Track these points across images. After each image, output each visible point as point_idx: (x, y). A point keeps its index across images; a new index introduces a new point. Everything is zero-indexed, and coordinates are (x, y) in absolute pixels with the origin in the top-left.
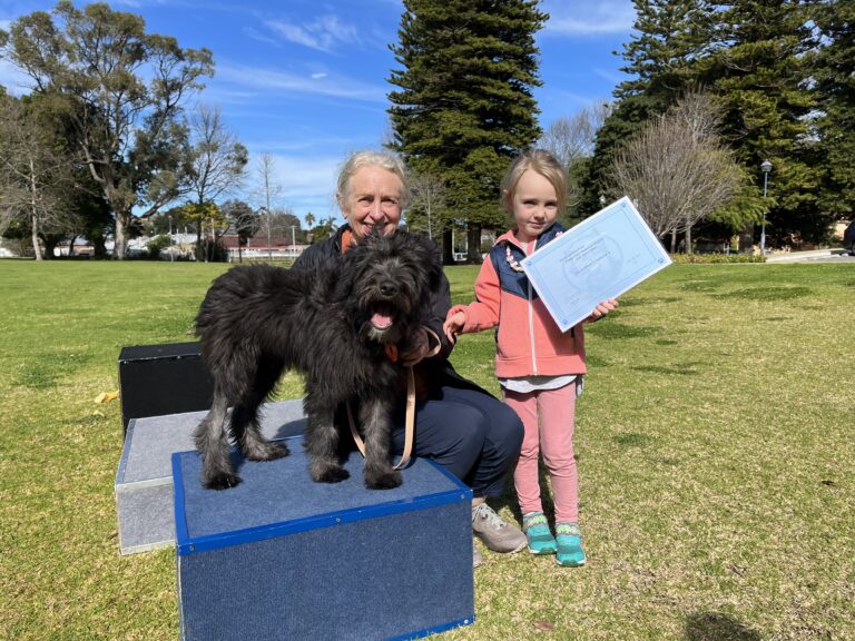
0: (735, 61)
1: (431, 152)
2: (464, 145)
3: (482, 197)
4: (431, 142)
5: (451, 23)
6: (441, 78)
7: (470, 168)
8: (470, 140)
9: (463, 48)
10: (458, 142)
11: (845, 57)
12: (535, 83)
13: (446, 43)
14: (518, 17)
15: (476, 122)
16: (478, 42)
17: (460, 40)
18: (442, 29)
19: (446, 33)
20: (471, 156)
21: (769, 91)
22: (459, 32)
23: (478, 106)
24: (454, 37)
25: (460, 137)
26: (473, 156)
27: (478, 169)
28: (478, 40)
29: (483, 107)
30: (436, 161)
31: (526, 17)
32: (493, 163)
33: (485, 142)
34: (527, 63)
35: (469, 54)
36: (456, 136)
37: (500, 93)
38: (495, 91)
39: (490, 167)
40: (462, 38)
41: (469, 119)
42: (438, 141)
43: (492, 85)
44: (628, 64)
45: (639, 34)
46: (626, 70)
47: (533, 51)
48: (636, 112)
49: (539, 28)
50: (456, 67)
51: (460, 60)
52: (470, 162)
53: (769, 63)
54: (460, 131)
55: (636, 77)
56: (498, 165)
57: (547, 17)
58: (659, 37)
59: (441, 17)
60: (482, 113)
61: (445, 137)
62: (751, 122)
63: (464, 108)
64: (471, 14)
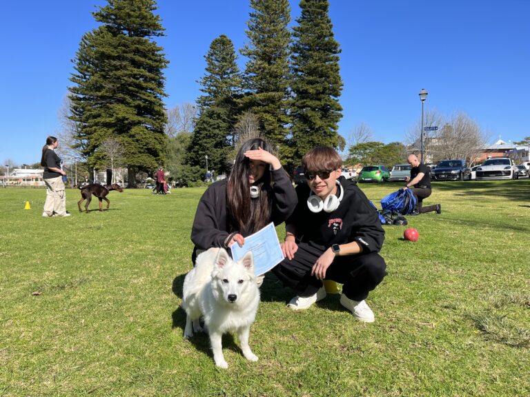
0: (260, 100)
1: (107, 125)
2: (129, 124)
3: (140, 152)
4: (108, 120)
5: (119, 58)
6: (113, 86)
7: (133, 136)
8: (133, 121)
9: (127, 72)
10: (126, 122)
11: (302, 103)
12: (165, 95)
13: (117, 68)
14: (155, 61)
15: (135, 112)
16: (136, 71)
17: (125, 68)
18: (114, 60)
19: (117, 63)
20: (133, 130)
21: (273, 114)
22: (124, 63)
23: (136, 104)
24: (121, 65)
25: (127, 119)
26: (134, 130)
27: (138, 137)
28: (136, 69)
29: (139, 105)
30: (111, 130)
31: (160, 61)
32: (145, 134)
33: (139, 123)
34: (160, 85)
35: (130, 76)
36: (125, 119)
37: (148, 98)
38: (146, 98)
39: (144, 136)
40: (125, 66)
41: (131, 110)
42: (112, 120)
43: (144, 94)
44: (203, 88)
45: (209, 74)
46: (202, 90)
47: (163, 78)
48: (215, 115)
49: (166, 67)
50: (123, 82)
51: (125, 78)
52: (132, 133)
53: (273, 102)
54: (127, 116)
55: (207, 94)
56: (148, 136)
57: (168, 62)
58: (218, 77)
59: (113, 54)
60: (138, 107)
61: (117, 118)
62: (268, 128)
63: (128, 104)
64: (130, 55)
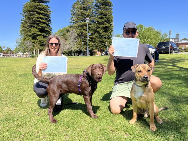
1: (30, 36)
2: (36, 35)
5: (32, 11)
6: (31, 21)
8: (38, 34)
9: (35, 16)
12: (50, 24)
13: (32, 15)
15: (39, 31)
16: (38, 15)
17: (35, 15)
19: (32, 13)
20: (38, 37)
22: (35, 13)
25: (35, 33)
27: (39, 40)
29: (40, 28)
30: (31, 38)
32: (42, 39)
33: (40, 35)
35: (36, 18)
37: (43, 26)
38: (42, 25)
41: (37, 30)
42: (31, 34)
45: (72, 16)
46: (70, 22)
47: (50, 18)
50: (34, 20)
52: (37, 39)
55: (72, 24)
59: (30, 10)
62: (84, 35)
63: (36, 28)
64: (37, 10)
